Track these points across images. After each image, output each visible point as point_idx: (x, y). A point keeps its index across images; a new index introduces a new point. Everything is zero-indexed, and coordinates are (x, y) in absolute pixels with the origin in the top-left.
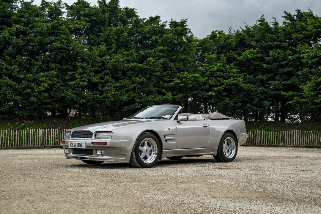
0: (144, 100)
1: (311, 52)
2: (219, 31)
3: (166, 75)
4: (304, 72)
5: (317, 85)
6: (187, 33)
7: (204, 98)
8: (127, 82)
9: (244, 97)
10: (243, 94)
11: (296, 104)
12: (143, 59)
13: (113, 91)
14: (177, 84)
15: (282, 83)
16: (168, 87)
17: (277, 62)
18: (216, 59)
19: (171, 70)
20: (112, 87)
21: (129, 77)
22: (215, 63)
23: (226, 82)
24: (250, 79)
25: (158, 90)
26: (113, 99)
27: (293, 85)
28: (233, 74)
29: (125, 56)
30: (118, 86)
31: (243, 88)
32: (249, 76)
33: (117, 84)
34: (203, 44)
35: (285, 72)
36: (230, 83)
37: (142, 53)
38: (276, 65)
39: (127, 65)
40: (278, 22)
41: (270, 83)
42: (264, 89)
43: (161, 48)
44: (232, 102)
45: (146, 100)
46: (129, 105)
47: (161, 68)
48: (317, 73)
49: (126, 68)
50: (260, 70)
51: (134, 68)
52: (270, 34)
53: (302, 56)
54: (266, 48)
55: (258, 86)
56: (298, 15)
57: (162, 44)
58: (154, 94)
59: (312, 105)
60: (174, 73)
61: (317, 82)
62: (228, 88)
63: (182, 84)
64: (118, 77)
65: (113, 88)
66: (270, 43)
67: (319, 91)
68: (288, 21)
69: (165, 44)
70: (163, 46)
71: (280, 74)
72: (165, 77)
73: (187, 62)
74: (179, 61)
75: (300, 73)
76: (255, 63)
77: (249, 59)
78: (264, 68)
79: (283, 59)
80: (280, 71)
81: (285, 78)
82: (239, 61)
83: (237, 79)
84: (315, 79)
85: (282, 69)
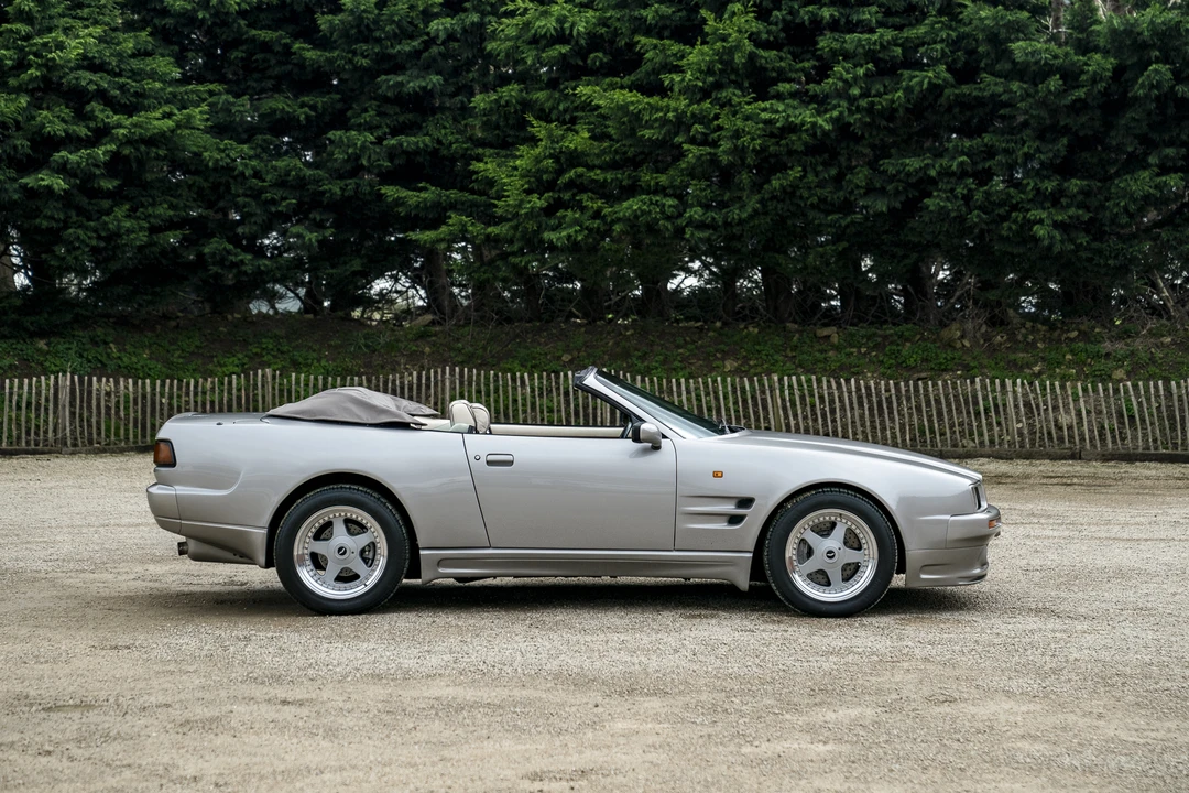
1: (537, 13)
4: (497, 101)
5: (557, 167)
9: (194, 200)
15: (393, 142)
17: (366, 41)
22: (63, 21)
23: (124, 125)
24: (232, 115)
27: (435, 152)
28: (158, 85)
31: (197, 155)
32: (232, 100)
35: (406, 90)
36: (147, 129)
38: (365, 57)
41: (331, 141)
42: (300, 169)
44: (141, 229)
48: (551, 110)
50: (277, 71)
53: (493, 23)
55: (264, 150)
59: (520, 252)
61: (561, 152)
62: (127, 158)
67: (559, 191)
75: (480, 101)
76: (254, 32)
77: (227, 13)
78: (295, 61)
79: (399, 27)
80: (384, 87)
81: (401, 119)
82: (172, 16)
83: (179, 115)
84: (550, 136)
85: (394, 79)
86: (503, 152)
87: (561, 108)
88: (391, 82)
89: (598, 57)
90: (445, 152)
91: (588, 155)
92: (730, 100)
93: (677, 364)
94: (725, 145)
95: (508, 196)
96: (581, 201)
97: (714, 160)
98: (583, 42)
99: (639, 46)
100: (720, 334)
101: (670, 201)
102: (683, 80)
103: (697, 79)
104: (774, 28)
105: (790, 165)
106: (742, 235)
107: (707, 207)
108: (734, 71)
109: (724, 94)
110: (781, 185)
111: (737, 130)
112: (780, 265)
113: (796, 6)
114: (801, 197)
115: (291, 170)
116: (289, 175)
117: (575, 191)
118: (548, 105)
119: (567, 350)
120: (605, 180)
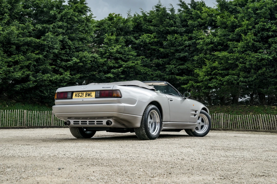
0: (40, 79)
1: (206, 38)
2: (116, 14)
3: (64, 54)
4: (199, 57)
5: (211, 70)
6: (87, 12)
7: (101, 79)
8: (21, 57)
10: (139, 77)
11: (190, 88)
12: (40, 34)
13: (5, 67)
14: (75, 63)
15: (178, 67)
16: (66, 66)
17: (173, 47)
18: (115, 40)
19: (70, 49)
20: (3, 62)
21: (24, 52)
22: (114, 45)
23: (125, 64)
24: (147, 63)
25: (54, 68)
26: (4, 76)
27: (187, 69)
28: (132, 56)
29: (20, 29)
30: (11, 61)
31: (140, 71)
32: (147, 59)
33: (10, 59)
34: (102, 25)
35: (181, 56)
36: (129, 65)
37: (39, 26)
38: (173, 50)
39: (22, 39)
40: (175, 9)
41: (166, 67)
42: (160, 73)
43: (60, 23)
45: (42, 79)
46: (22, 84)
47: (60, 45)
48: (210, 59)
49: (21, 42)
50: (156, 55)
51: (29, 44)
52: (167, 19)
53: (198, 41)
54: (163, 32)
55: (154, 70)
56: (192, 4)
57: (61, 20)
58: (50, 73)
59: (205, 89)
60: (72, 51)
61: (212, 67)
62: (126, 71)
63: (81, 64)
64: (10, 52)
65: (5, 63)
66: (167, 28)
67: (212, 76)
68: (182, 9)
69: (65, 20)
70: (63, 21)
71: (175, 58)
72: (63, 56)
73: (86, 42)
74: (78, 40)
75: (196, 58)
76: (152, 47)
77: (147, 43)
78: (160, 52)
79: (179, 44)
80: (177, 56)
81: (180, 63)
82: (136, 44)
83: (136, 62)
84: (210, 64)
85: (178, 54)
86: (201, 69)
87: (212, 58)
88: (178, 55)
89: (220, 47)
90: (189, 69)
91: (218, 67)
92: (249, 53)
93: (239, 113)
94: (248, 63)
95: (201, 77)
96: (217, 78)
97: (245, 67)
98: (216, 44)
99: (228, 44)
100: (249, 108)
101: (236, 77)
102: (238, 49)
103: (241, 49)
104: (258, 38)
105: (263, 68)
106: (253, 84)
107: (244, 78)
108: (249, 47)
109: (247, 52)
110: (261, 72)
111: (250, 60)
112: (262, 91)
113: (263, 33)
114: (266, 75)
115: (158, 74)
116: (158, 75)
117: (216, 75)
118: (209, 58)
119: (216, 111)
120: (221, 72)
